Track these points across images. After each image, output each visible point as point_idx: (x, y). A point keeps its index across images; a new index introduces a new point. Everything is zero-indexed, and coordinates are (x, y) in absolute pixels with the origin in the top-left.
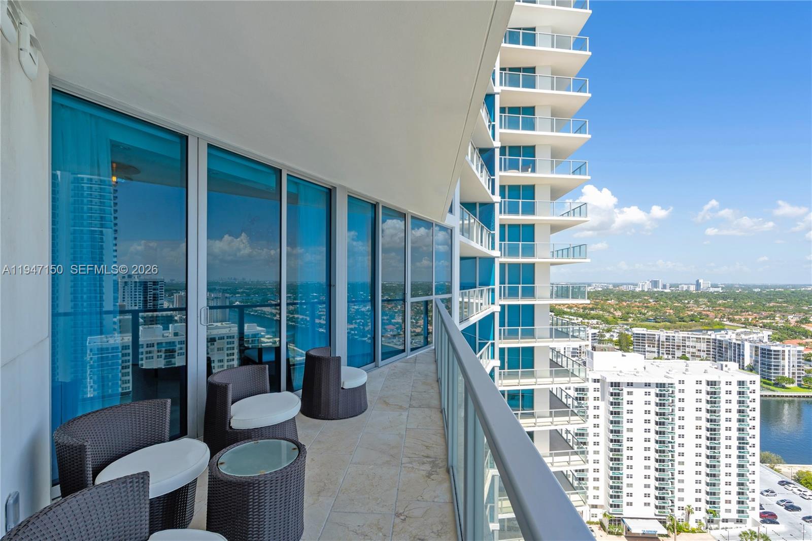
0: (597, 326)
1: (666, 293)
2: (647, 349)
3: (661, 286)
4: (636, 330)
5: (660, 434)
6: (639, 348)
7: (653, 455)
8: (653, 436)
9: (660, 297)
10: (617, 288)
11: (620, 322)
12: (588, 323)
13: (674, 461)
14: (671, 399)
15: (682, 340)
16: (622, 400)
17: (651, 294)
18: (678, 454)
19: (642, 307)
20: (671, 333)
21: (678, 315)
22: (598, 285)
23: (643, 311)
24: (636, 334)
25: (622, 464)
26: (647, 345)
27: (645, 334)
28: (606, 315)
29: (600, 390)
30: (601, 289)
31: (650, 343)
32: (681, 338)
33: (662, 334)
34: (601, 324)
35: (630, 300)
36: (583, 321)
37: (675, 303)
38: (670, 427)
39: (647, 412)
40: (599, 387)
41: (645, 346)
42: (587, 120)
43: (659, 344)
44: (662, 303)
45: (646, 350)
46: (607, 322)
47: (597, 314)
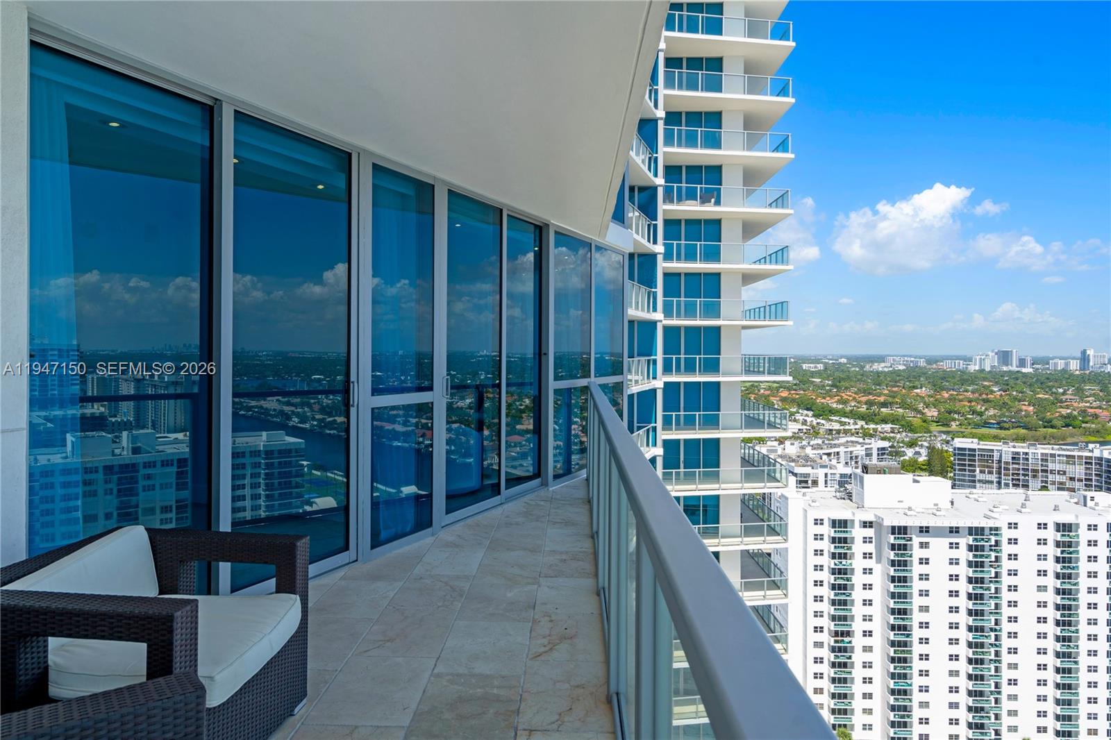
0: (892, 435)
1: (1025, 375)
2: (979, 476)
3: (1015, 361)
4: (959, 443)
5: (976, 615)
6: (964, 475)
7: (963, 651)
8: (963, 619)
9: (1012, 382)
10: (934, 366)
11: (934, 428)
12: (875, 430)
13: (999, 661)
14: (993, 554)
15: (1042, 460)
16: (911, 556)
17: (995, 376)
18: (1007, 651)
19: (977, 400)
20: (1021, 448)
21: (1041, 416)
22: (897, 359)
23: (979, 408)
24: (959, 449)
25: (911, 667)
26: (978, 470)
27: (974, 450)
28: (910, 414)
29: (874, 540)
30: (904, 367)
31: (984, 466)
32: (1040, 457)
33: (1005, 450)
34: (899, 432)
35: (956, 387)
36: (866, 426)
37: (1038, 394)
38: (993, 602)
39: (954, 578)
40: (873, 535)
41: (975, 471)
42: (790, 134)
43: (1000, 468)
44: (1014, 393)
45: (978, 478)
46: (910, 428)
47: (893, 414)
